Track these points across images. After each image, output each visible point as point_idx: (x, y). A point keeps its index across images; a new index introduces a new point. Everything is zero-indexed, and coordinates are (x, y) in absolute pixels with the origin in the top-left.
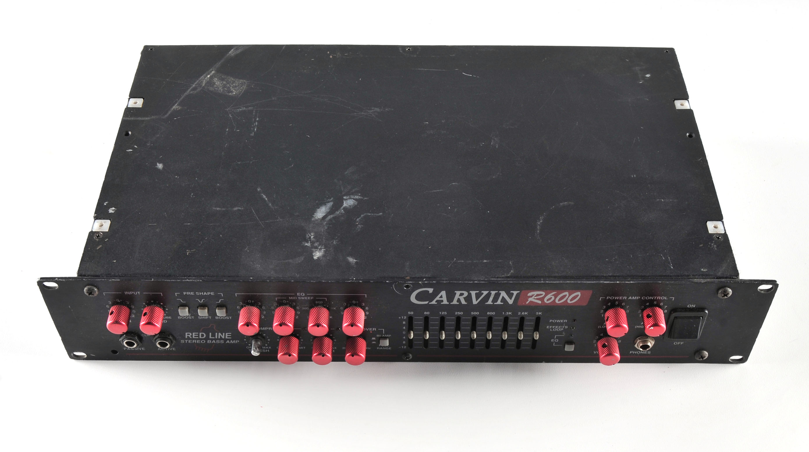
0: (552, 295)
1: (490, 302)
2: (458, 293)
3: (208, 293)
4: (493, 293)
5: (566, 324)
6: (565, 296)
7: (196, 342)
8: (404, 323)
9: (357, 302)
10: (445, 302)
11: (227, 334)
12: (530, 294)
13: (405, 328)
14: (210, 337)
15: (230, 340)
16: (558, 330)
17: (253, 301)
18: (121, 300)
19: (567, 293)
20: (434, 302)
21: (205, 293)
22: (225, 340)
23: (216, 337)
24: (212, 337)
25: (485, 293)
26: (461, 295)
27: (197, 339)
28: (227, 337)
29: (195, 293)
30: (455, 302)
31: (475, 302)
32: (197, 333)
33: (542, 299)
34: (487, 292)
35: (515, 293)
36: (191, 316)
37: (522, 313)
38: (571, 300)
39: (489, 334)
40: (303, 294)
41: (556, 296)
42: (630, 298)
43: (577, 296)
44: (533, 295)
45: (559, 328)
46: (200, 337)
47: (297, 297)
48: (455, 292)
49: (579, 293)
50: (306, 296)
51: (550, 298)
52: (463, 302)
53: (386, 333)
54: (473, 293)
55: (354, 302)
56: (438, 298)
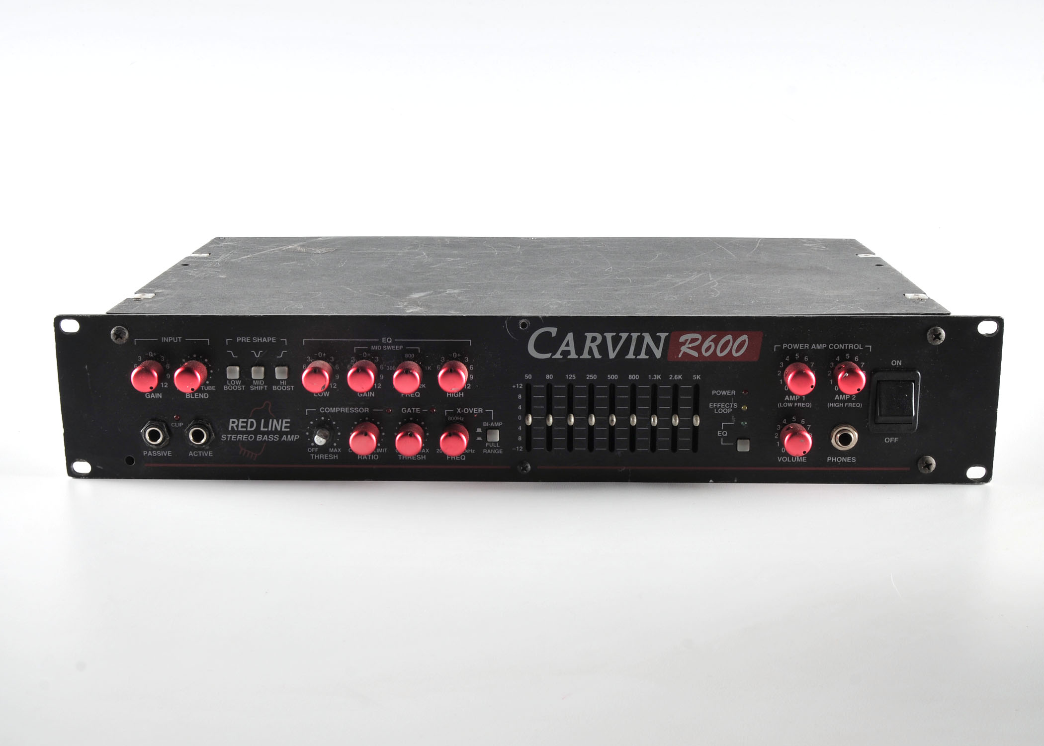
0: (711, 341)
1: (631, 356)
2: (589, 336)
3: (268, 338)
4: (635, 335)
5: (736, 399)
6: (728, 342)
7: (241, 439)
8: (520, 396)
9: (459, 355)
10: (573, 355)
11: (284, 421)
12: (682, 339)
13: (520, 408)
14: (262, 429)
15: (286, 433)
16: (725, 411)
17: (324, 354)
18: (155, 354)
19: (729, 337)
20: (558, 356)
21: (265, 340)
22: (281, 433)
23: (270, 430)
24: (264, 428)
25: (624, 336)
26: (594, 339)
27: (242, 433)
28: (283, 429)
29: (251, 340)
30: (585, 355)
31: (612, 355)
32: (246, 420)
33: (698, 349)
34: (627, 334)
35: (663, 336)
36: (240, 385)
37: (675, 377)
38: (737, 351)
39: (633, 419)
40: (389, 340)
41: (716, 341)
42: (813, 346)
43: (744, 341)
44: (687, 340)
45: (725, 408)
46: (249, 429)
47: (382, 345)
48: (586, 334)
49: (745, 337)
50: (394, 343)
51: (709, 347)
52: (597, 355)
53: (496, 420)
54: (609, 336)
55: (455, 355)
56: (563, 347)
